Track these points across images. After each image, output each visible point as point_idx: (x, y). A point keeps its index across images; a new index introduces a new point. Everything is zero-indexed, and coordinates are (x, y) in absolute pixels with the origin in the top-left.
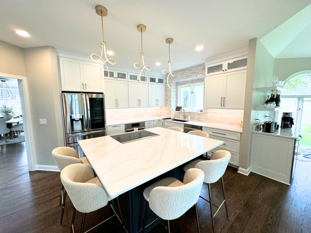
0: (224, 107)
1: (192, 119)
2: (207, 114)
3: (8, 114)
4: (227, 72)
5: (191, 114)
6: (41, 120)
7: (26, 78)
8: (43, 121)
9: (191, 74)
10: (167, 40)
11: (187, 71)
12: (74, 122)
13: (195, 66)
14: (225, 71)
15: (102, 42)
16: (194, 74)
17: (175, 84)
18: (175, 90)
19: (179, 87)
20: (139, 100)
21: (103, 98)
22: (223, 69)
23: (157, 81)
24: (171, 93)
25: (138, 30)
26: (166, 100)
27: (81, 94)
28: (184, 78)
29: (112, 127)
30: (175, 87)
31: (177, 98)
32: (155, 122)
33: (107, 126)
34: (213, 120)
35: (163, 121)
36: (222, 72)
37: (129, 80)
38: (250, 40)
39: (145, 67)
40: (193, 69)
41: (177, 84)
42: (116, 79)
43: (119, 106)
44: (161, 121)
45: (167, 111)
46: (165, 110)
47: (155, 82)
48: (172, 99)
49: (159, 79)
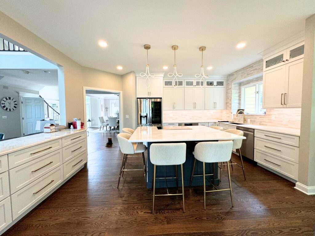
0: (285, 105)
1: (253, 122)
2: (270, 116)
3: (119, 115)
4: (289, 62)
5: (252, 117)
6: (126, 115)
7: (122, 91)
8: (127, 117)
9: (252, 72)
10: (200, 48)
11: (248, 70)
12: (142, 118)
13: (257, 62)
14: (287, 61)
16: (255, 71)
17: (237, 85)
18: (238, 92)
19: (243, 88)
20: (195, 103)
21: (161, 102)
22: (284, 59)
23: (215, 84)
24: (231, 95)
26: (226, 103)
27: (147, 99)
28: (245, 77)
29: (168, 124)
30: (237, 88)
31: (240, 100)
32: (209, 124)
33: (164, 123)
34: (278, 124)
35: (218, 124)
36: (283, 63)
37: (185, 86)
38: (307, 19)
39: (177, 75)
40: (254, 66)
41: (240, 84)
42: (174, 86)
43: (175, 108)
44: (216, 123)
45: (228, 114)
46: (226, 113)
47: (213, 85)
48: (232, 102)
49: (217, 82)
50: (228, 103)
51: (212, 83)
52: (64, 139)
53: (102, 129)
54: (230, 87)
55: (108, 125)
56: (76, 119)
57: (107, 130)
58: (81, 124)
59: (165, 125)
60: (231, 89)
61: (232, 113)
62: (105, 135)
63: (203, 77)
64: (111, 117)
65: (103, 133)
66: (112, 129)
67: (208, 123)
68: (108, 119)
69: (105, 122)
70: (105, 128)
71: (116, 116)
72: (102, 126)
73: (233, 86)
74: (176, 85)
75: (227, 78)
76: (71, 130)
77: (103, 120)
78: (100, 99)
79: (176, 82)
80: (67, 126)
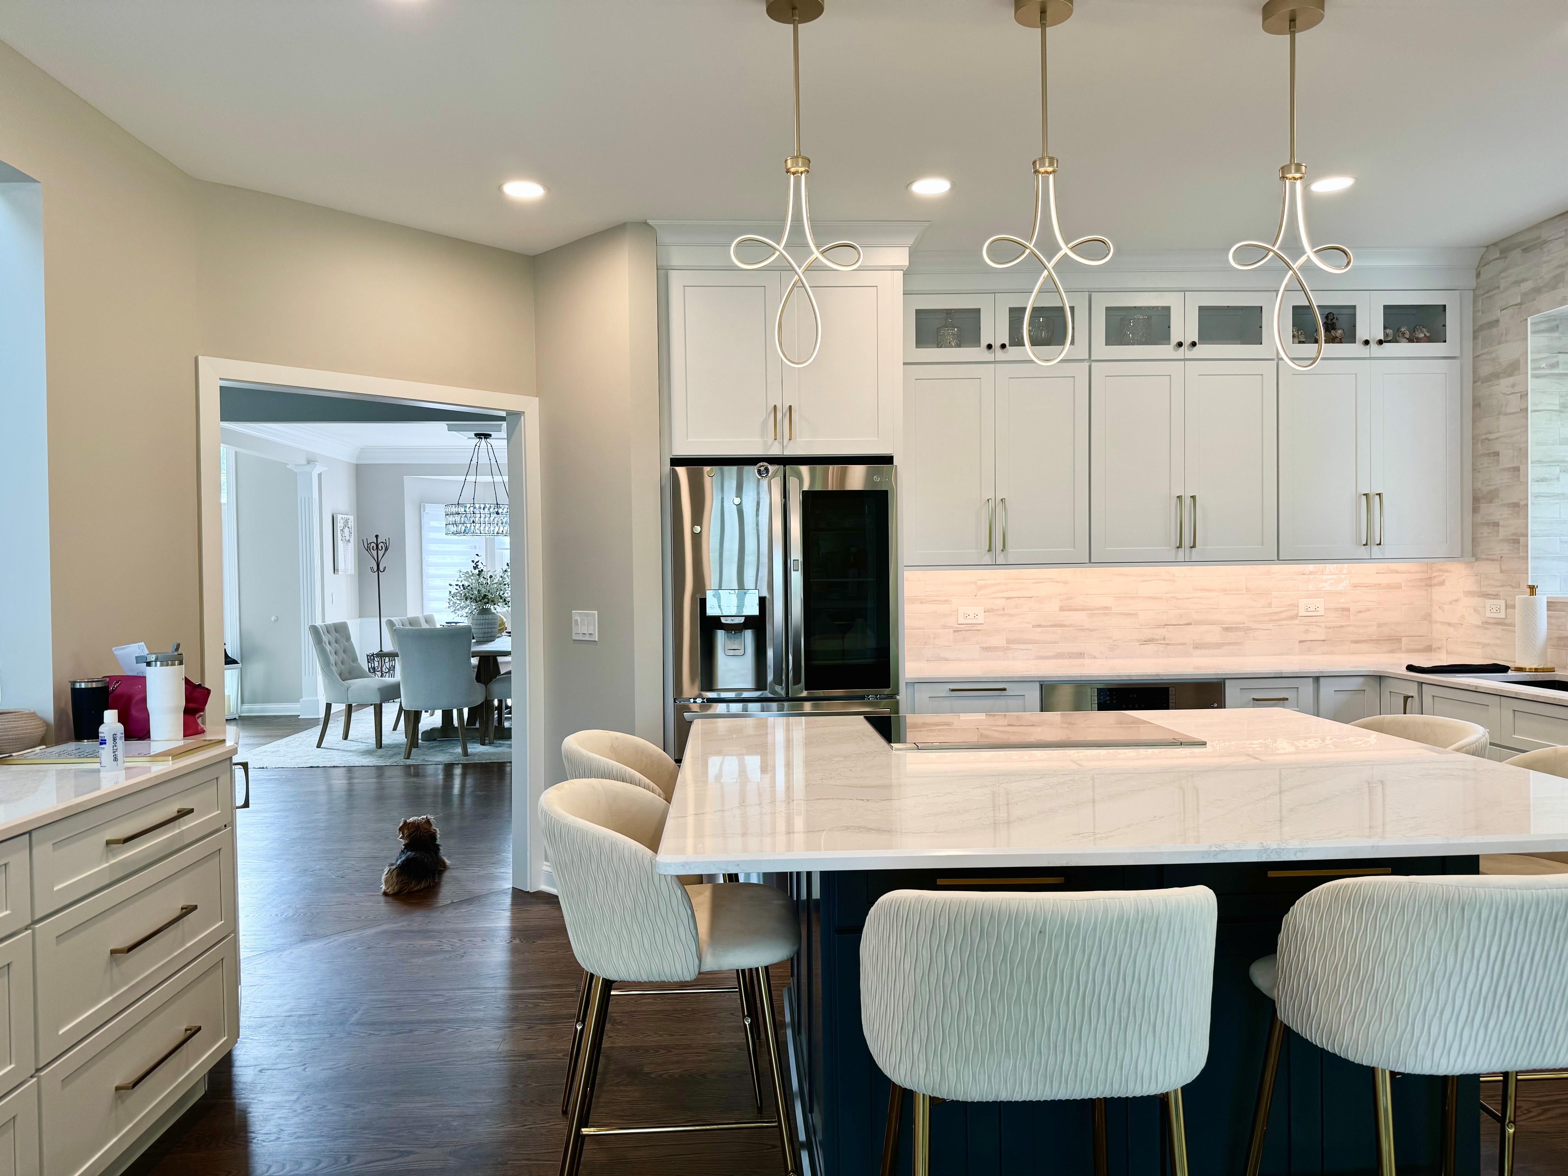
3: (488, 610)
6: (577, 615)
7: (536, 400)
8: (586, 624)
15: (789, 162)
20: (1187, 505)
21: (885, 494)
23: (1370, 324)
24: (1524, 428)
25: (1020, 20)
26: (1476, 500)
27: (759, 472)
32: (1327, 689)
33: (912, 684)
35: (1412, 691)
37: (1101, 349)
39: (1065, 250)
42: (1000, 355)
43: (1010, 550)
44: (1389, 686)
45: (1489, 602)
46: (1471, 594)
47: (1350, 337)
48: (1533, 488)
49: (1389, 310)
50: (1492, 496)
51: (1342, 322)
52: (49, 845)
53: (336, 728)
54: (1506, 353)
55: (391, 693)
56: (139, 649)
57: (385, 741)
58: (188, 699)
59: (923, 695)
60: (1515, 368)
61: (1532, 589)
62: (366, 784)
63: (1302, 268)
64: (413, 622)
65: (350, 769)
66: (431, 735)
67: (1317, 679)
68: (388, 647)
69: (365, 665)
70: (363, 722)
71: (462, 617)
72: (338, 708)
73: (1534, 342)
74: (1016, 340)
75: (1478, 275)
76: (106, 752)
77: (349, 651)
78: (319, 469)
79: (1016, 314)
80: (59, 712)
